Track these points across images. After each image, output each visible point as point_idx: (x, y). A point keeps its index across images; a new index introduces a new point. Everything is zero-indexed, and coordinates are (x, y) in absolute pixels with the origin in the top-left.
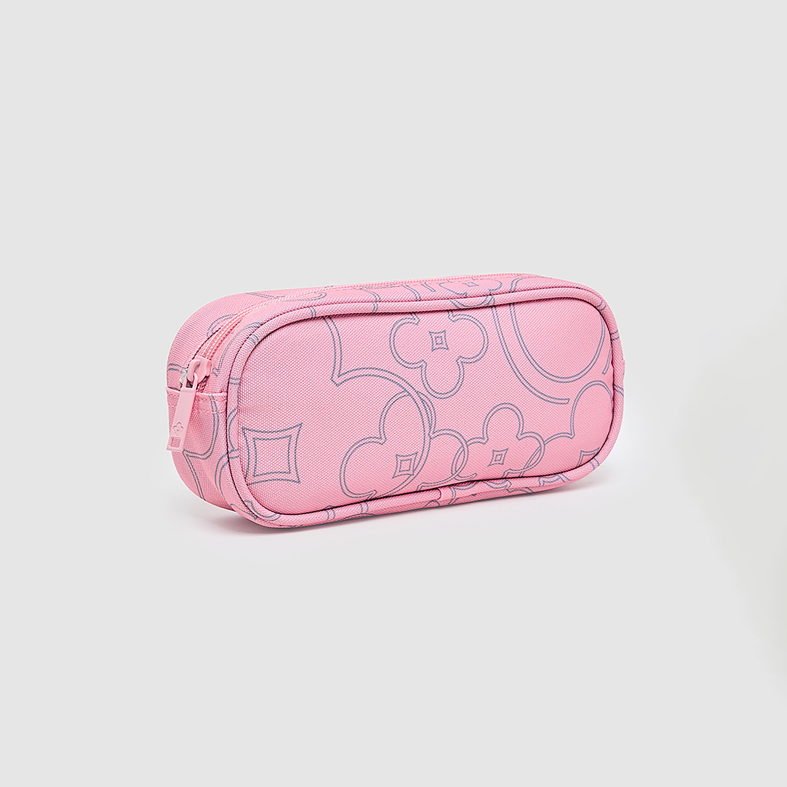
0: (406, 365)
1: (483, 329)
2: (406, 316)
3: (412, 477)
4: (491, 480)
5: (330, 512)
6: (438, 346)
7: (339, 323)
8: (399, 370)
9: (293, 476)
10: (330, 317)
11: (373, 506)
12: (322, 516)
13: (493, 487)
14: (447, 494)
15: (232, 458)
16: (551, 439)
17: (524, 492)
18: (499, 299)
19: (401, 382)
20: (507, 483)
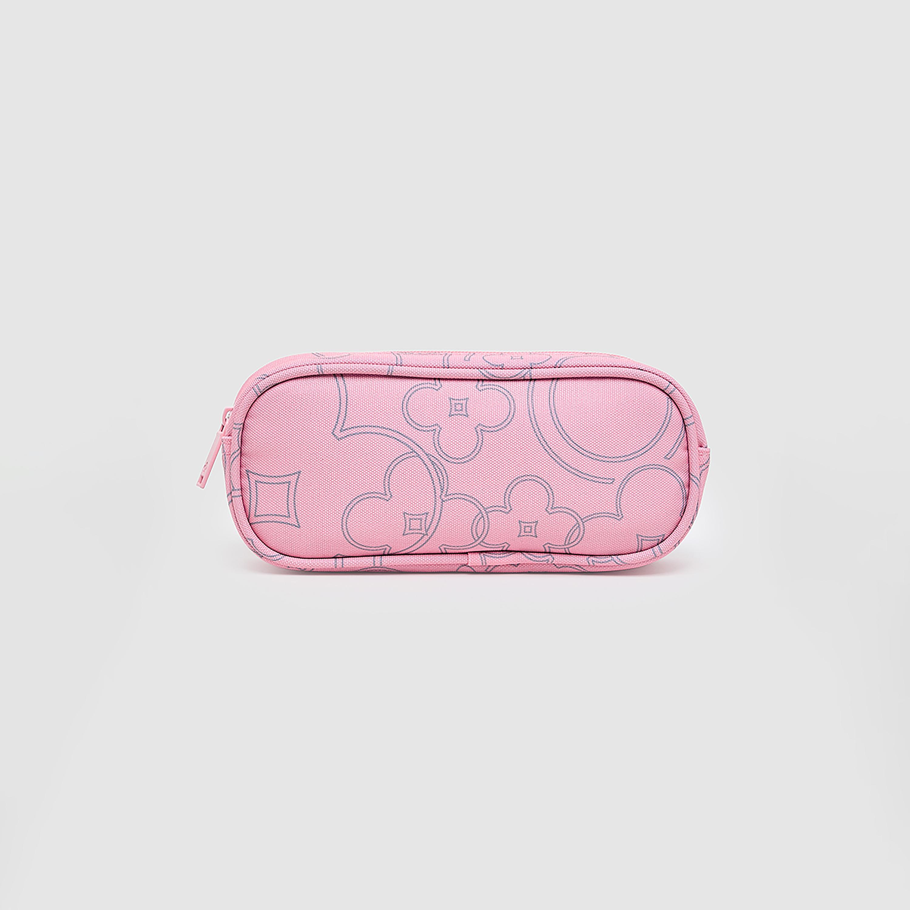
0: (419, 427)
1: (512, 402)
2: (426, 381)
3: (426, 538)
4: (531, 552)
5: (339, 561)
6: (457, 413)
7: (349, 381)
8: (408, 430)
9: (293, 521)
10: (342, 375)
11: (387, 561)
12: (330, 564)
13: (532, 560)
14: (474, 560)
15: (235, 496)
16: (591, 517)
17: (577, 571)
18: (536, 373)
19: (410, 443)
20: (549, 557)
